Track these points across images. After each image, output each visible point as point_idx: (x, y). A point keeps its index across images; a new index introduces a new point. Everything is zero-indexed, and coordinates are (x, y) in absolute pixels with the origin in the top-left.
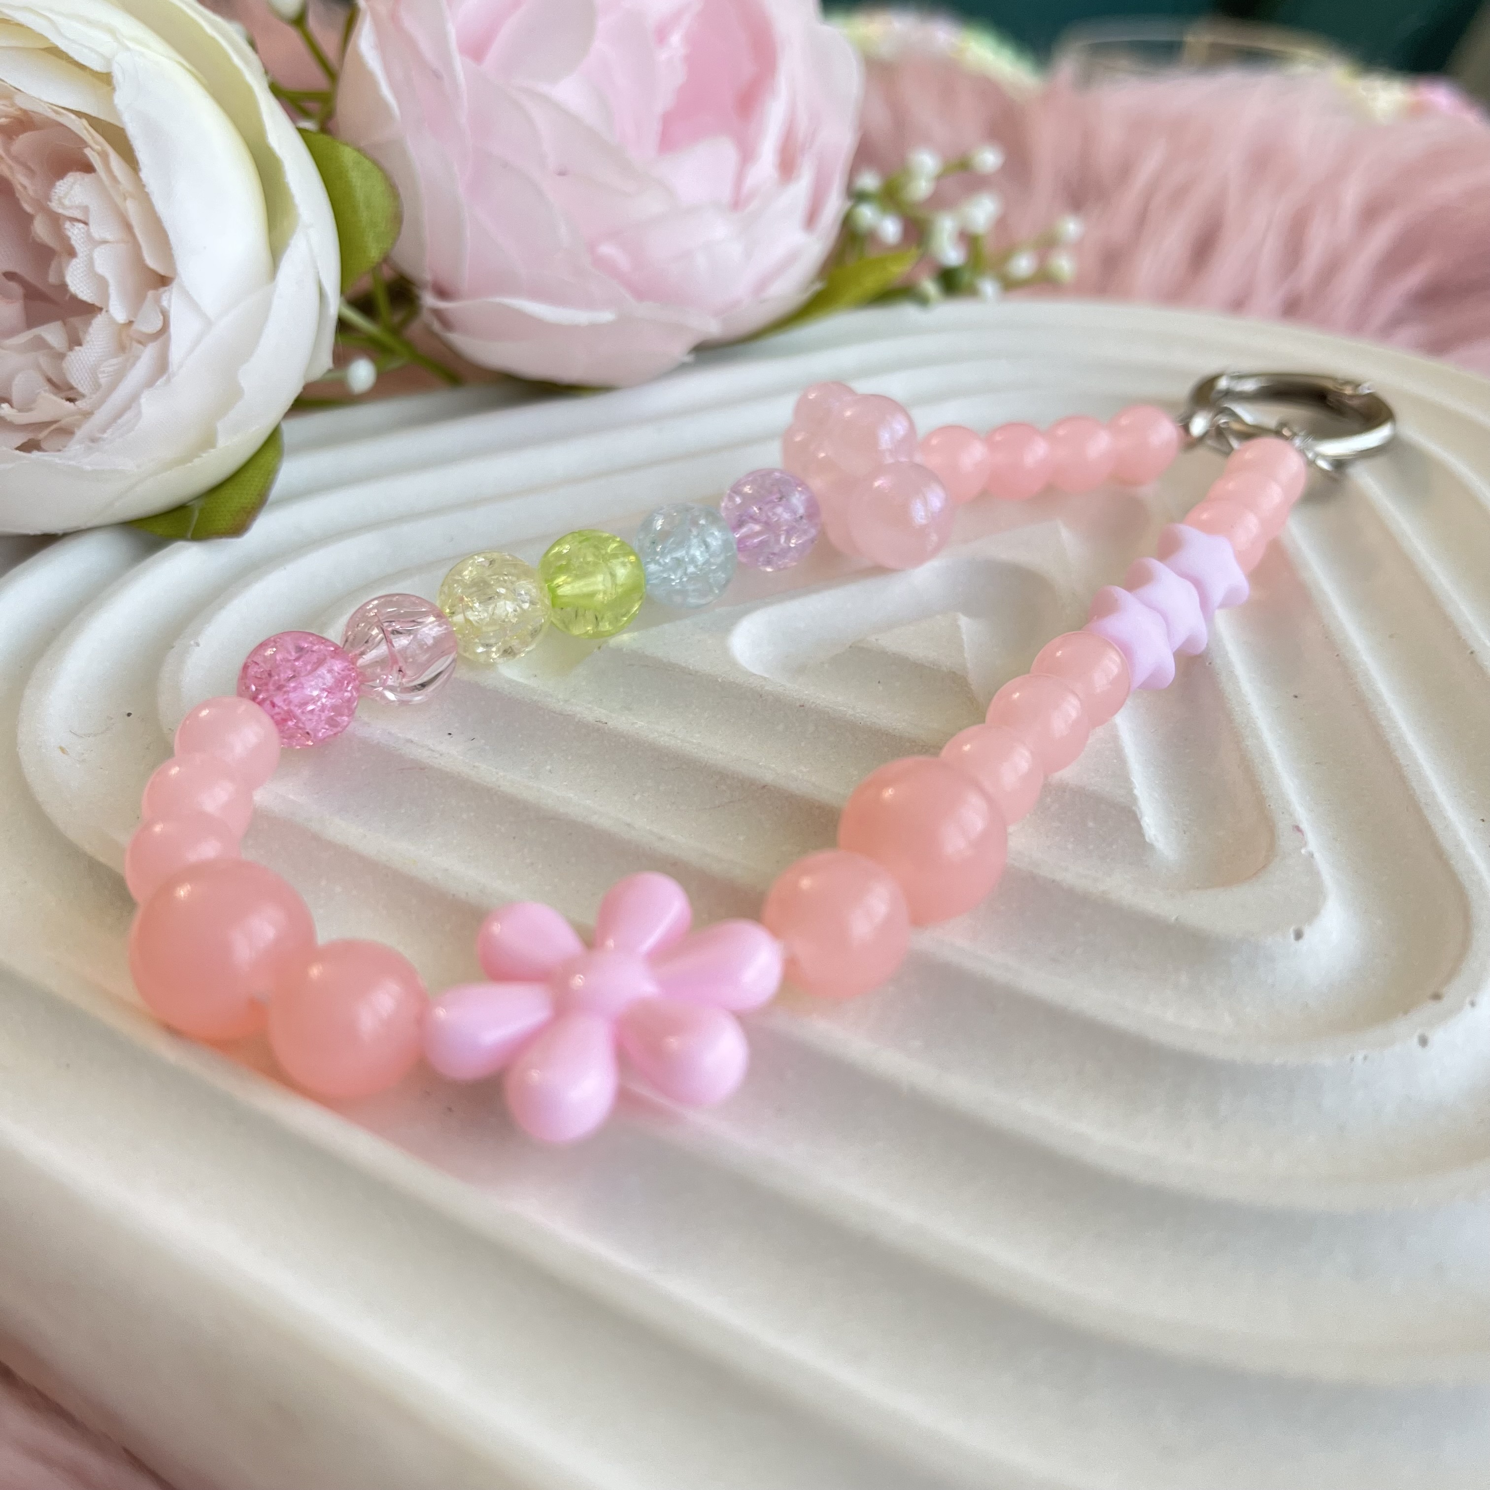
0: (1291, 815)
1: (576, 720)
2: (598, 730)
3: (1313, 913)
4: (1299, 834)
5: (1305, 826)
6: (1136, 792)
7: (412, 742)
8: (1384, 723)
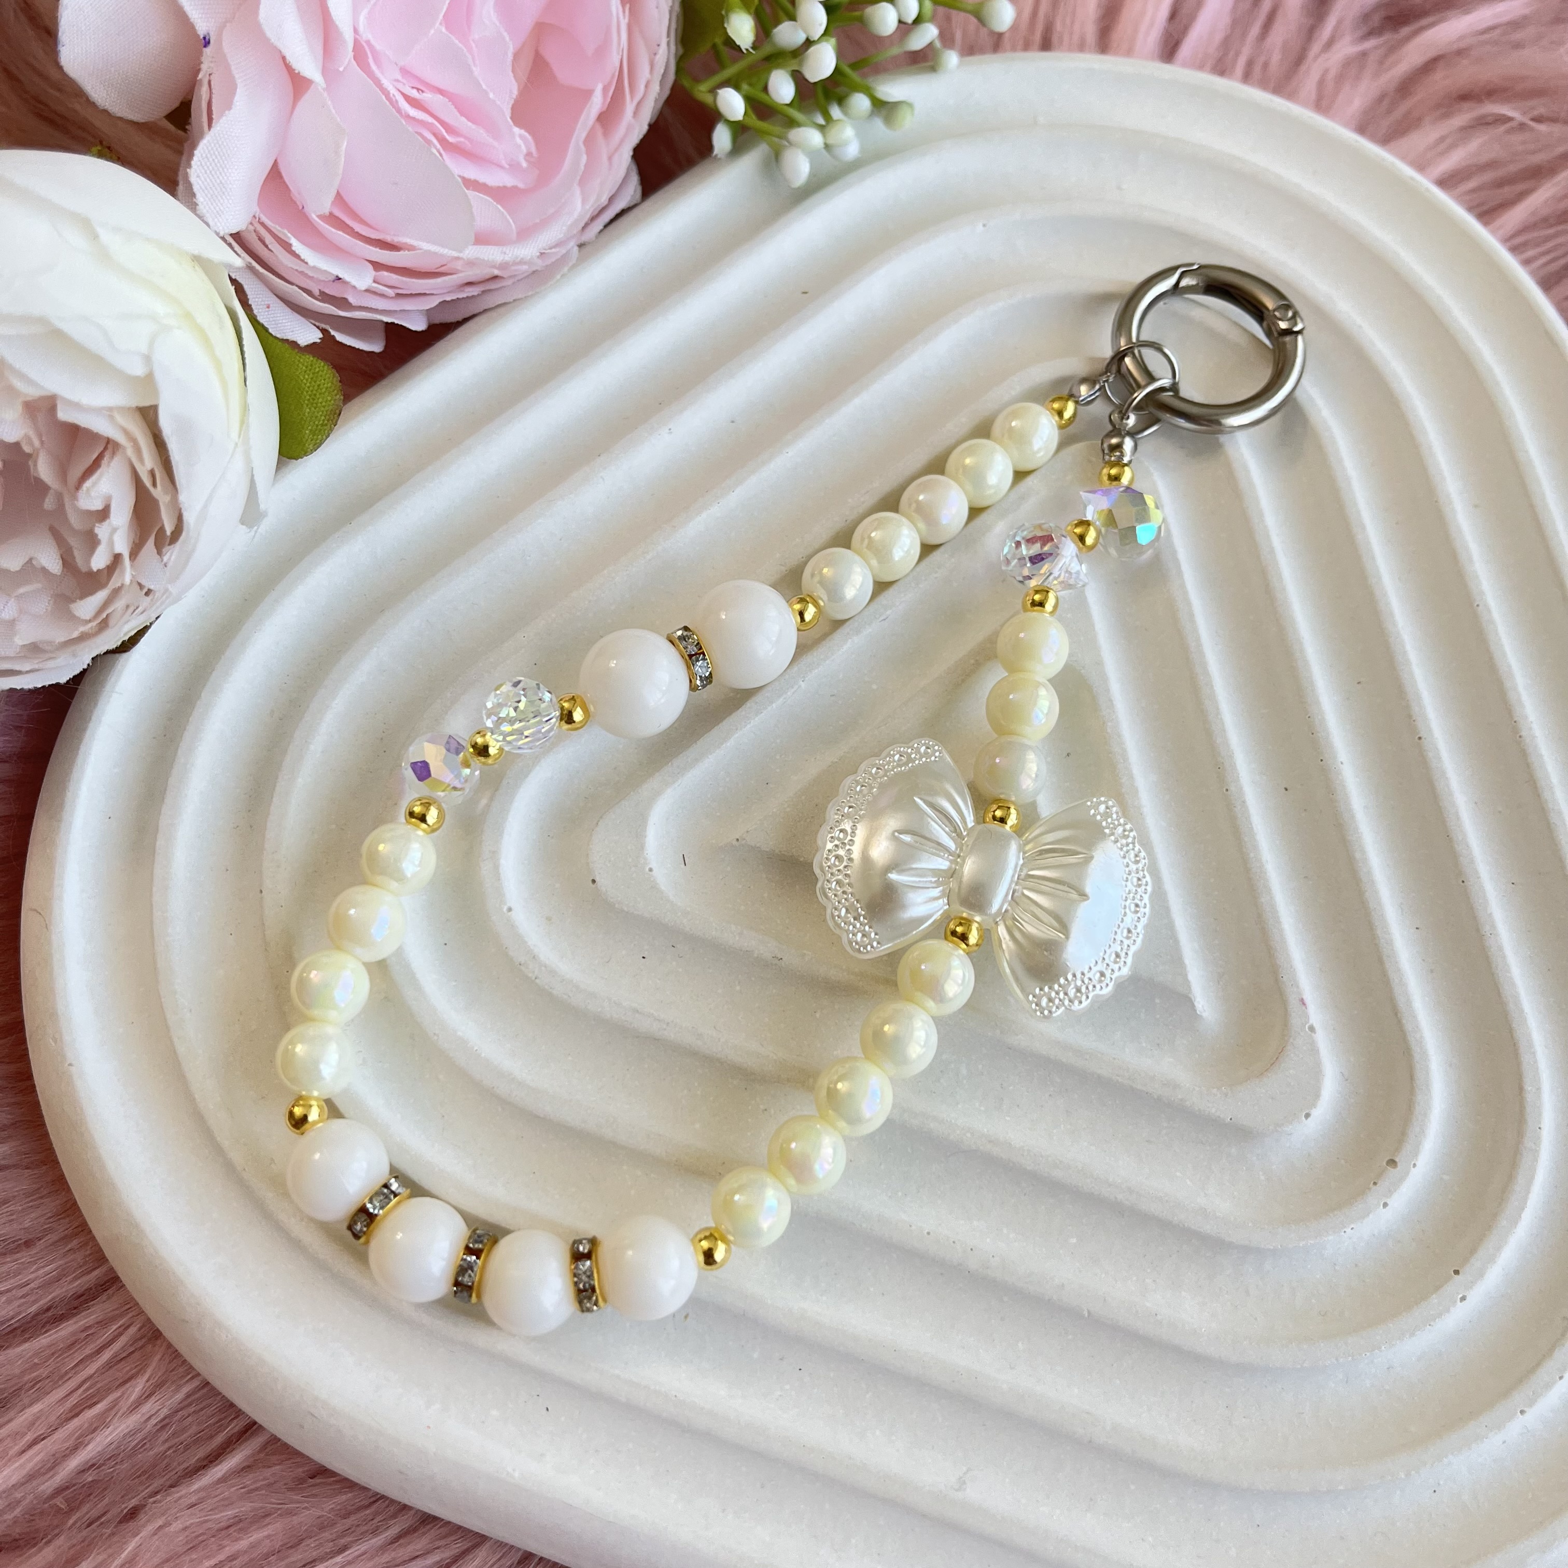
0: (1298, 987)
1: (756, 955)
2: (776, 965)
3: (1317, 1096)
4: (1304, 1008)
5: (1308, 996)
6: (1191, 977)
7: (638, 1011)
8: (1358, 855)
